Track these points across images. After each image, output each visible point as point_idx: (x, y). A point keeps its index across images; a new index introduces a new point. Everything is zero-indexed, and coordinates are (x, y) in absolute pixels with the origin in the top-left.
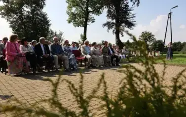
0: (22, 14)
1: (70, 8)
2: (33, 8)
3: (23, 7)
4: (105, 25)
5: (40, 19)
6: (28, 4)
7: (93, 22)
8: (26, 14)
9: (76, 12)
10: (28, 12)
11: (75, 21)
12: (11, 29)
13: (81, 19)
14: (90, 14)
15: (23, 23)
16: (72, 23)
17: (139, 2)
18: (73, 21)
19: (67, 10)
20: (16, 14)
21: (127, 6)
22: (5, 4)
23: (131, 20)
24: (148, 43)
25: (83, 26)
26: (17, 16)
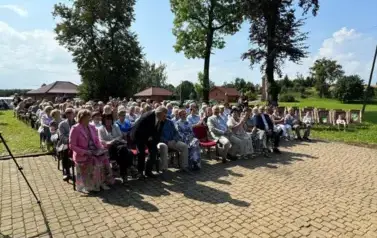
0: (94, 37)
1: (178, 22)
2: (113, 26)
3: (96, 24)
4: (245, 55)
5: (124, 45)
6: (103, 19)
7: (221, 47)
8: (100, 36)
9: (190, 30)
10: (104, 32)
11: (188, 48)
12: (76, 64)
13: (200, 44)
14: (216, 32)
15: (96, 53)
16: (182, 52)
17: (317, 6)
18: (184, 47)
19: (173, 26)
20: (84, 36)
21: (291, 16)
22: (65, 19)
23: (297, 45)
24: (327, 81)
25: (203, 57)
26: (85, 40)
